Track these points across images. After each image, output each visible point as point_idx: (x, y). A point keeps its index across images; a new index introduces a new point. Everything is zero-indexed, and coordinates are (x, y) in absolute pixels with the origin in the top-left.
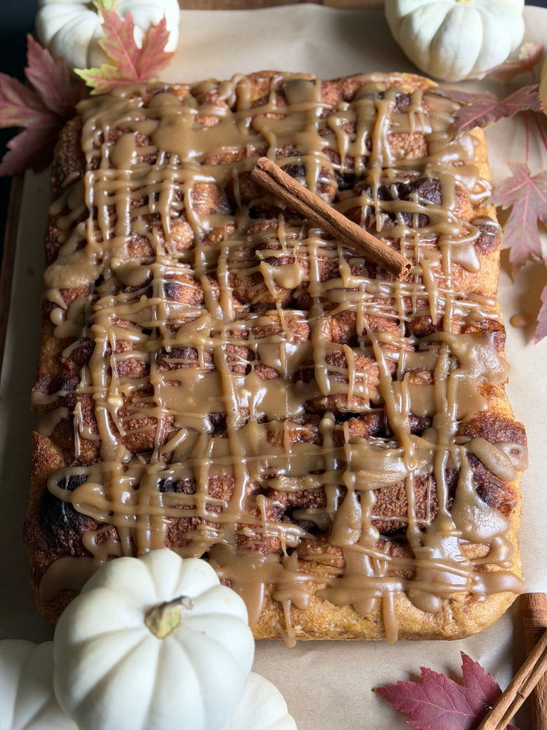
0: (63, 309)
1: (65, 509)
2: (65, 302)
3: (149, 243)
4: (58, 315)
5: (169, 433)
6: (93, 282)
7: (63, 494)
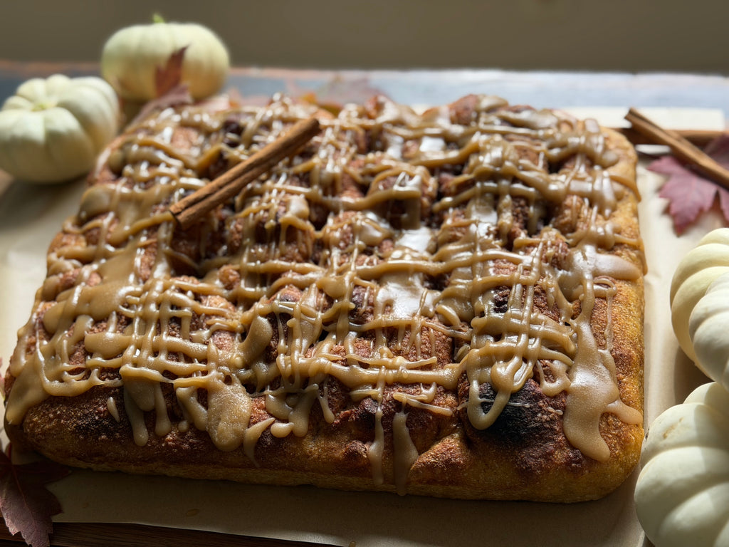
0: (274, 422)
1: (516, 402)
2: (265, 419)
3: (219, 330)
4: (281, 428)
5: (440, 321)
6: (248, 394)
7: (501, 399)
